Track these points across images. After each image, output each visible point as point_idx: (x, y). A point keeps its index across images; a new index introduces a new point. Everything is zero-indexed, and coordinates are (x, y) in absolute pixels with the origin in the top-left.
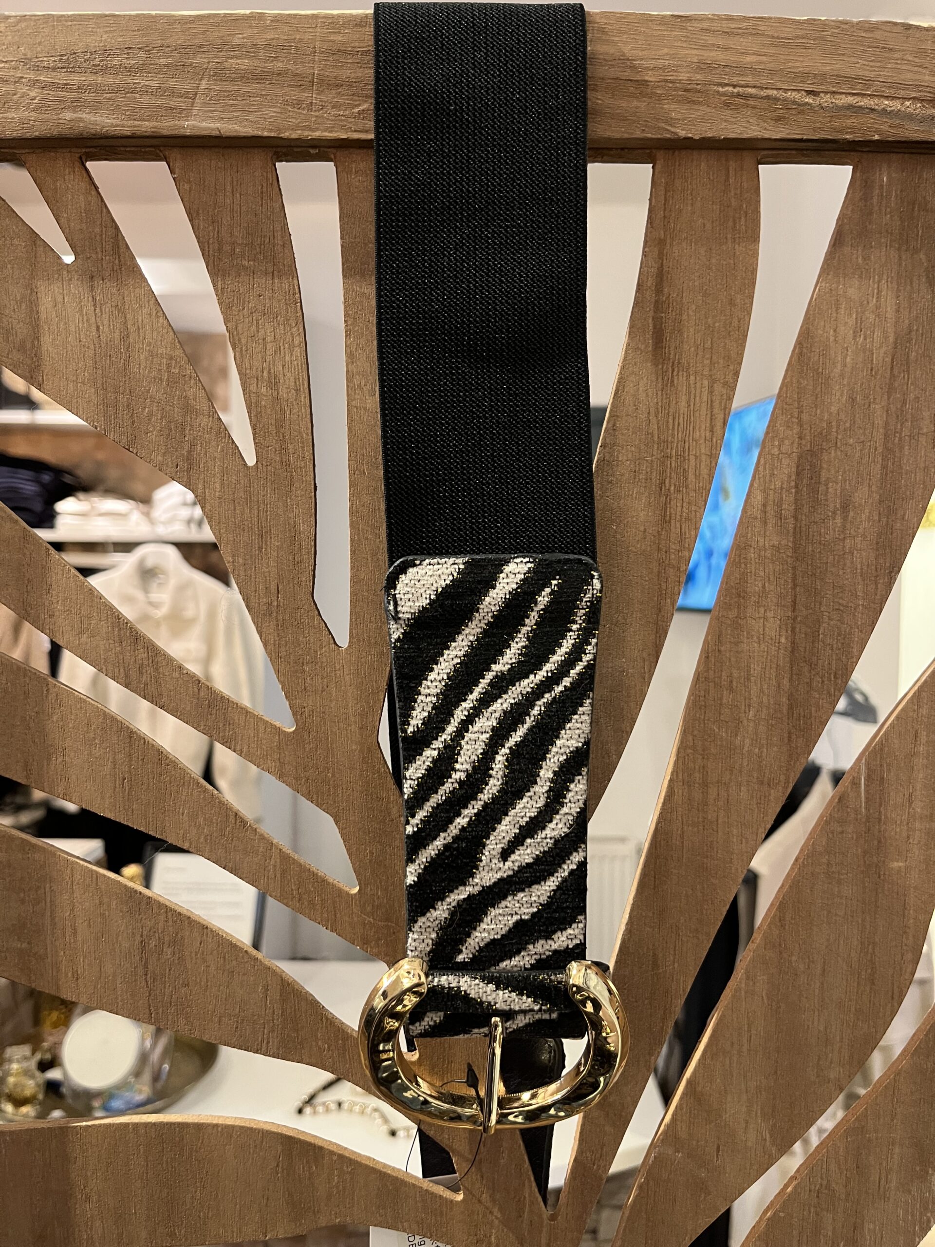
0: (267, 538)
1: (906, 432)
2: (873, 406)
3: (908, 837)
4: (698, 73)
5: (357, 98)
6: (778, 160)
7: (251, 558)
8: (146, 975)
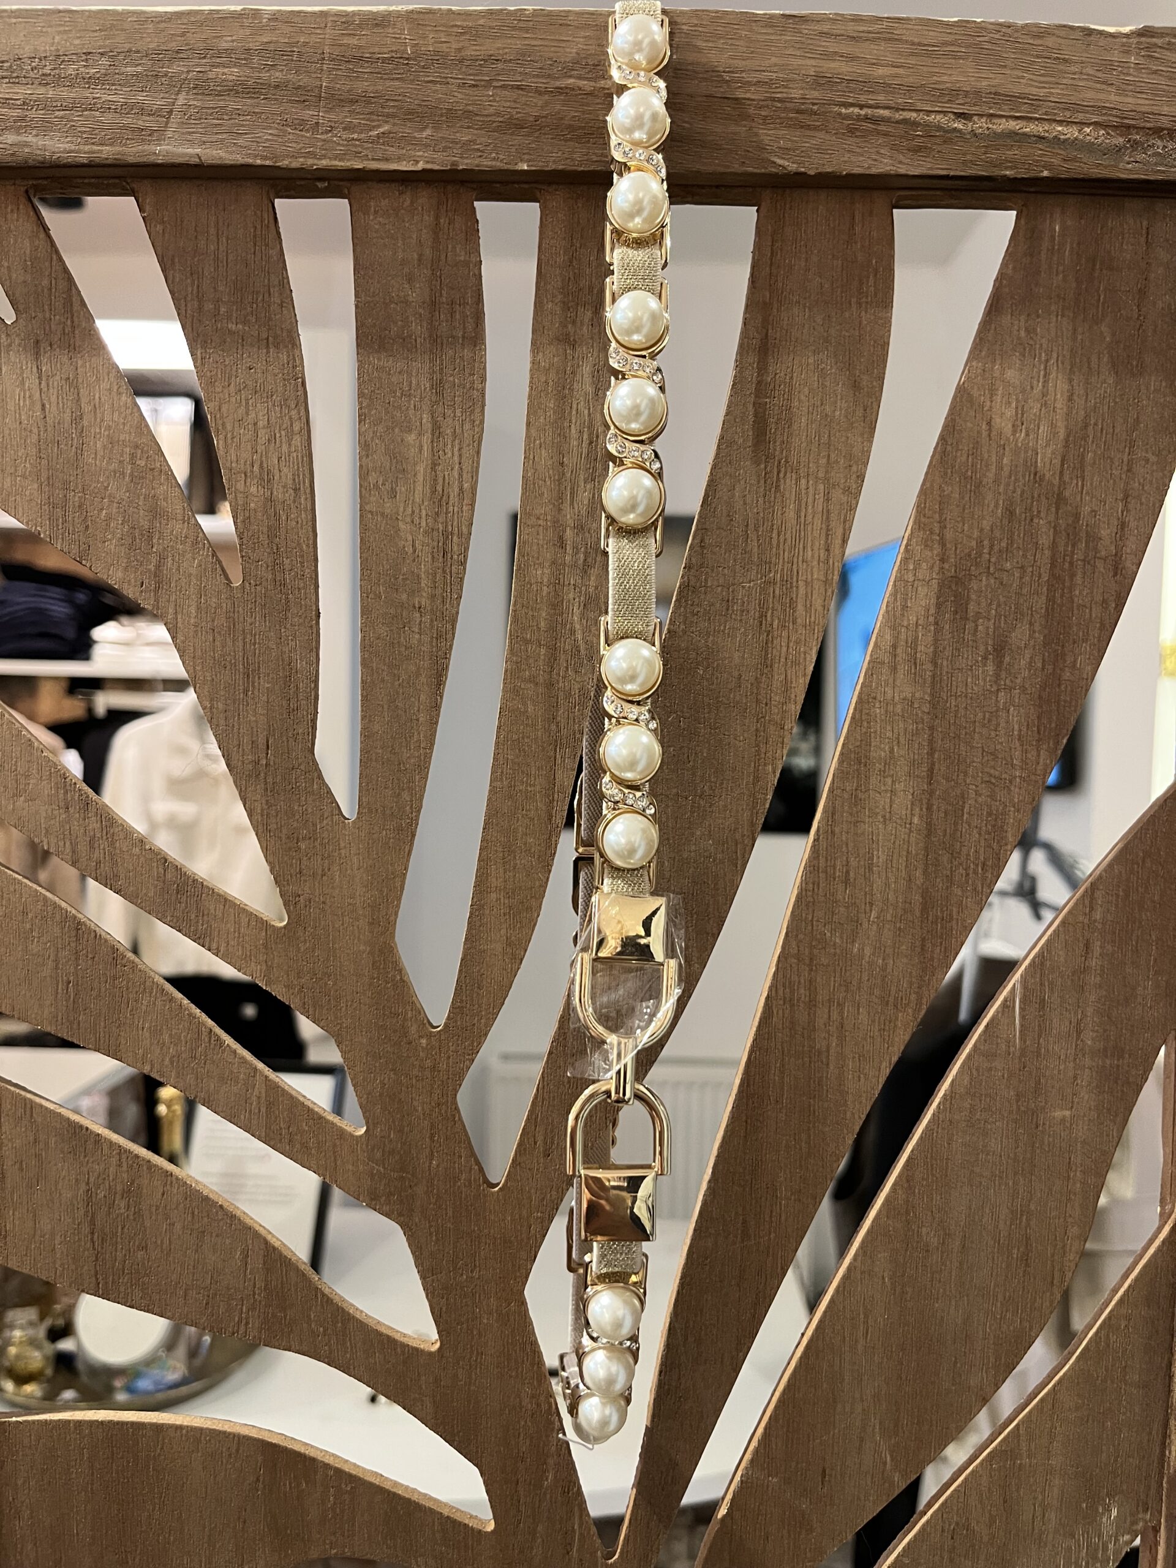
0: (254, 677)
1: (1079, 555)
2: (1036, 520)
3: (1075, 1078)
4: (815, 89)
5: (375, 117)
6: (920, 203)
7: (234, 703)
8: (93, 1233)
